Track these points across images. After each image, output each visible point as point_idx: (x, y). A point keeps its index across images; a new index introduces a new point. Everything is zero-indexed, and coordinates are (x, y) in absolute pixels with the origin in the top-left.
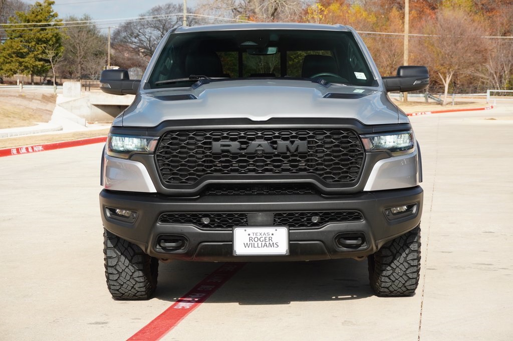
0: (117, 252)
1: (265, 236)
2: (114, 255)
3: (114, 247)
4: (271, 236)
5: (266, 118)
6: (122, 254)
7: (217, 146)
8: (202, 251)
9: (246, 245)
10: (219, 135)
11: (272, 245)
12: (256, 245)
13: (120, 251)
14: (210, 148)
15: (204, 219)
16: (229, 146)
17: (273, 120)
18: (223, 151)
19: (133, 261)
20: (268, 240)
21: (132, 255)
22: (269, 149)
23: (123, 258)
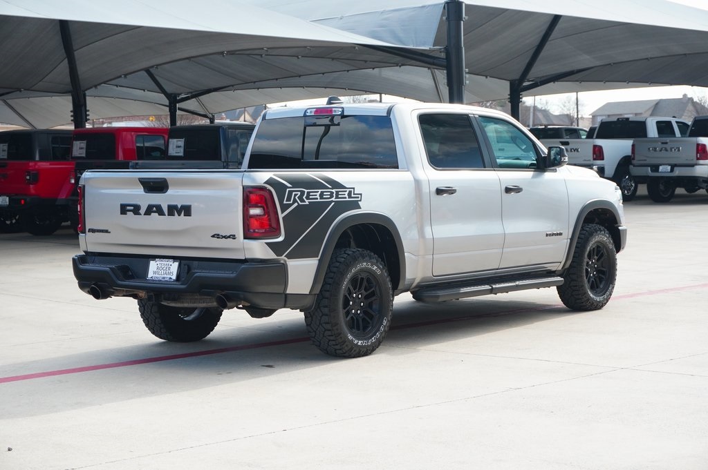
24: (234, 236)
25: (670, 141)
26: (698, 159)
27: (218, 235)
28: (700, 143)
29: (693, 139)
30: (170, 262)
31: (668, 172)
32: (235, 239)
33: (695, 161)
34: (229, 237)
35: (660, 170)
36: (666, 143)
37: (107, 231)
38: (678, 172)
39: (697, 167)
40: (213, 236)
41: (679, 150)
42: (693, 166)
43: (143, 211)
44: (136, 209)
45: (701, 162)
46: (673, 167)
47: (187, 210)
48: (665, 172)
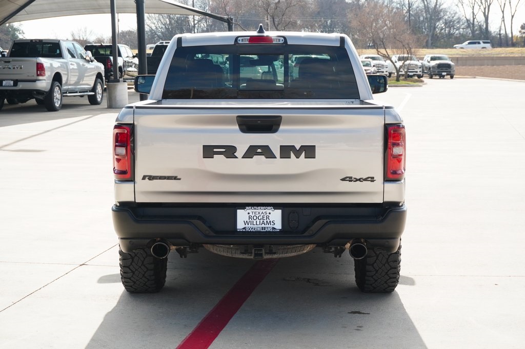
24: (373, 178)
25: (13, 61)
26: (38, 75)
27: (351, 178)
28: (39, 62)
29: (34, 59)
30: (269, 210)
31: (11, 86)
32: (373, 181)
33: (35, 77)
34: (366, 180)
35: (4, 85)
36: (9, 62)
37: (175, 178)
38: (21, 86)
39: (38, 82)
40: (343, 180)
41: (21, 68)
42: (35, 81)
43: (240, 153)
44: (230, 152)
45: (40, 78)
46: (16, 82)
47: (309, 151)
48: (9, 86)
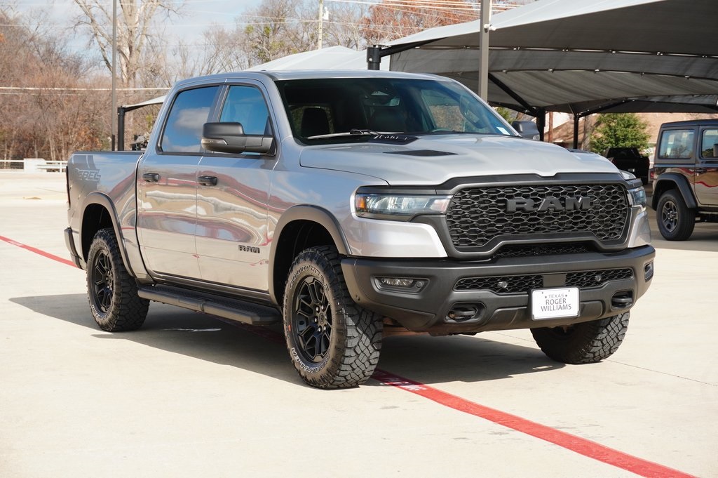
0: (359, 330)
1: (559, 298)
2: (356, 334)
3: (356, 326)
4: (565, 297)
5: (553, 174)
6: (364, 333)
7: (512, 204)
8: (496, 318)
9: (543, 309)
10: (511, 191)
11: (565, 308)
12: (552, 309)
13: (362, 329)
14: (505, 207)
15: (501, 283)
16: (523, 203)
17: (557, 176)
18: (518, 209)
19: (374, 340)
20: (562, 302)
21: (373, 333)
22: (560, 207)
23: (364, 337)
